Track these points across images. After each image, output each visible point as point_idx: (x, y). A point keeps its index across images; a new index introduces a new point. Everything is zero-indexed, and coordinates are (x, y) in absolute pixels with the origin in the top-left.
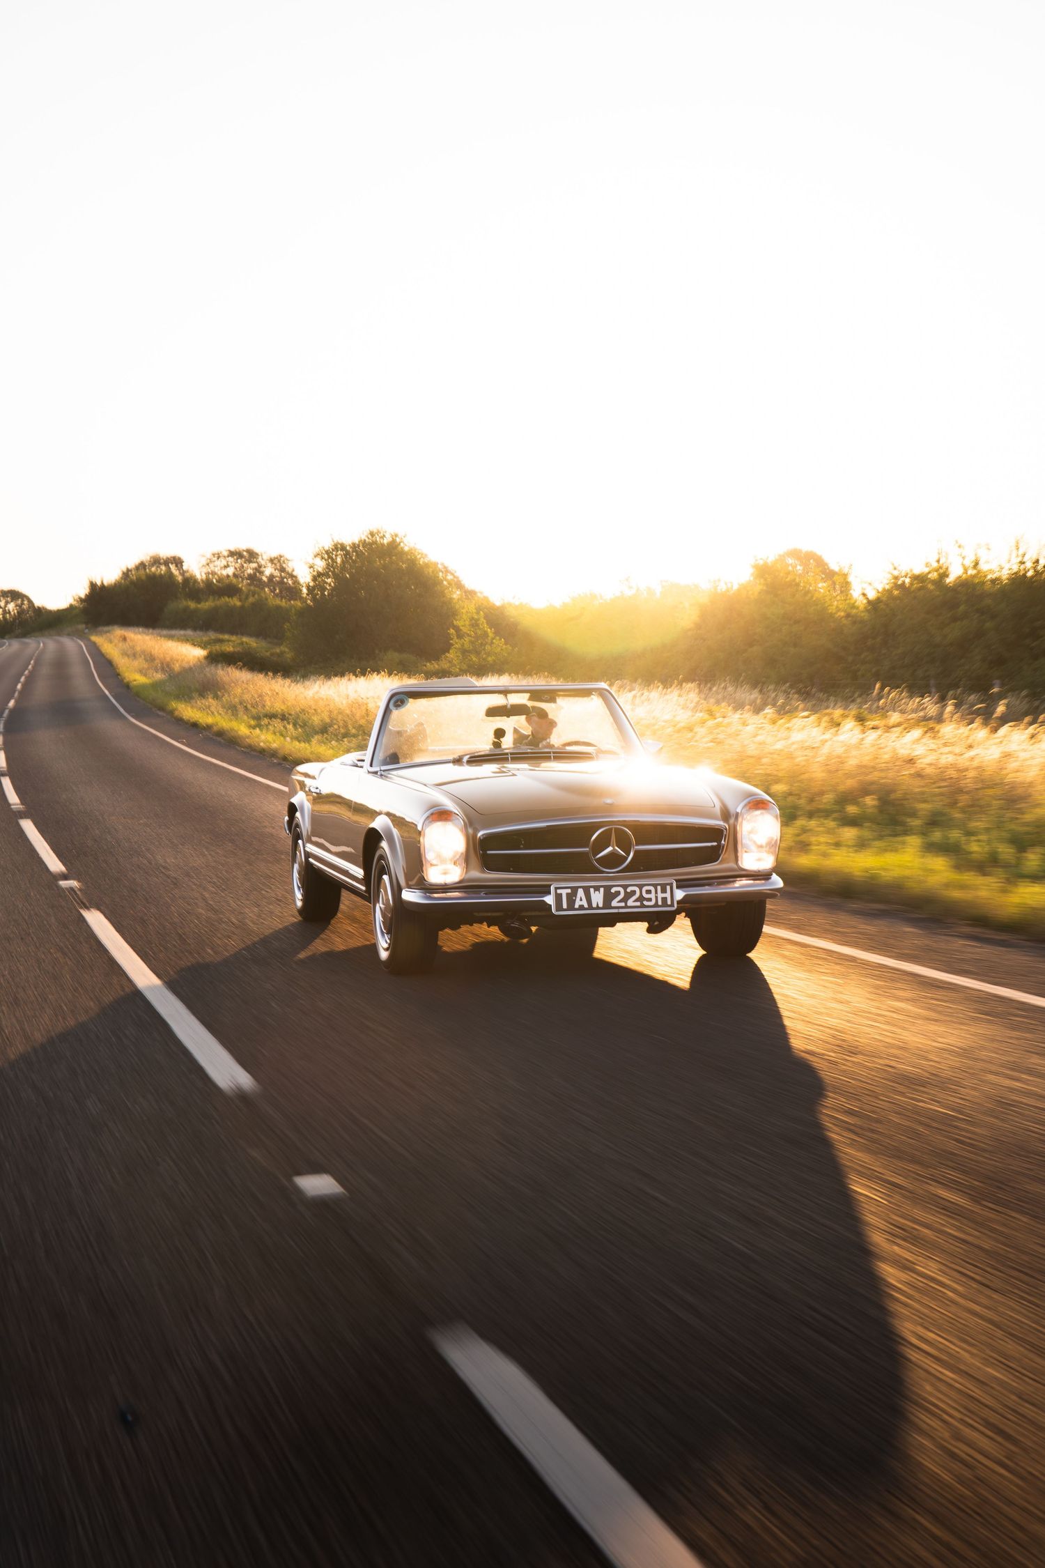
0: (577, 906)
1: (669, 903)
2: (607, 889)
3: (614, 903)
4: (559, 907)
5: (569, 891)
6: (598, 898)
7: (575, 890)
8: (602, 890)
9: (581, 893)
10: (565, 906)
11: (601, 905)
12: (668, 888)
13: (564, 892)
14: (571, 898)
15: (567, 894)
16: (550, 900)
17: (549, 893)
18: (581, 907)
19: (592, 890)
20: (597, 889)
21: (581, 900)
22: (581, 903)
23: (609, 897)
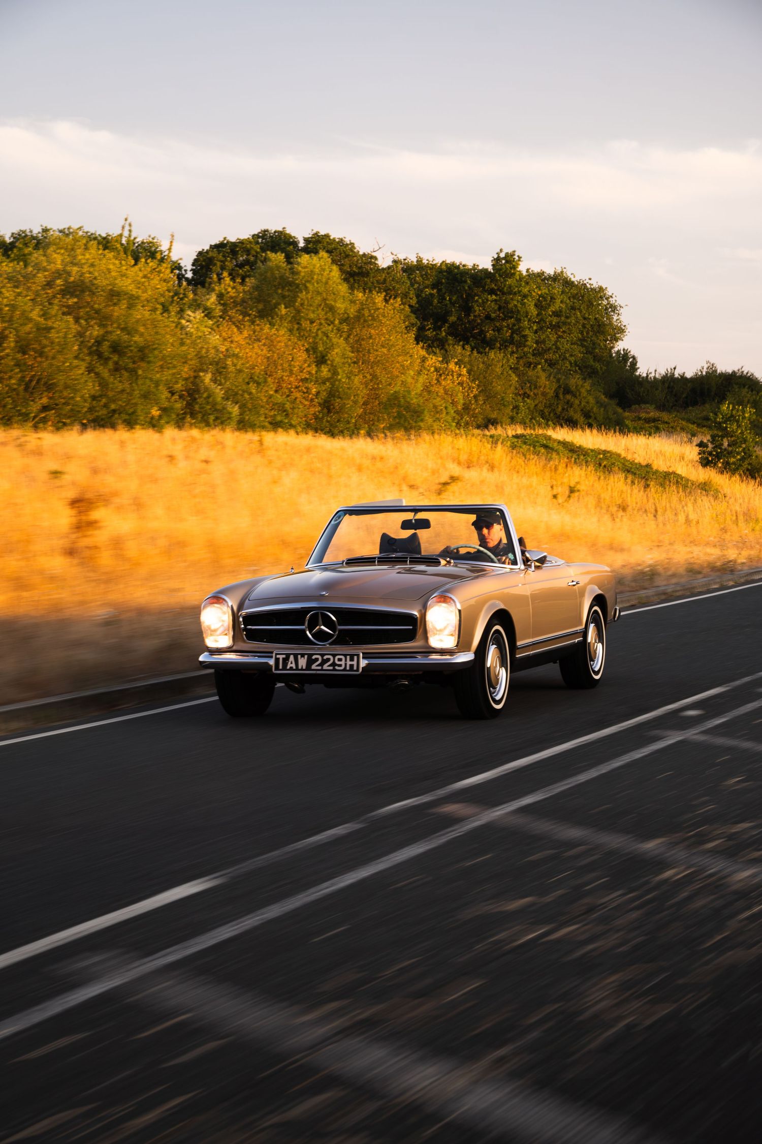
0: (288, 668)
1: (355, 668)
2: (310, 656)
3: (314, 667)
4: (277, 668)
5: (284, 656)
6: (303, 662)
7: (288, 656)
8: (306, 656)
9: (292, 658)
10: (281, 667)
11: (304, 668)
12: (355, 658)
13: (281, 657)
14: (286, 660)
15: (283, 658)
16: (272, 662)
17: (271, 657)
18: (291, 669)
19: (299, 656)
20: (303, 655)
21: (291, 663)
22: (291, 665)
23: (310, 662)
